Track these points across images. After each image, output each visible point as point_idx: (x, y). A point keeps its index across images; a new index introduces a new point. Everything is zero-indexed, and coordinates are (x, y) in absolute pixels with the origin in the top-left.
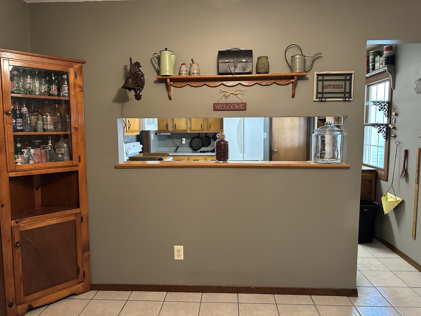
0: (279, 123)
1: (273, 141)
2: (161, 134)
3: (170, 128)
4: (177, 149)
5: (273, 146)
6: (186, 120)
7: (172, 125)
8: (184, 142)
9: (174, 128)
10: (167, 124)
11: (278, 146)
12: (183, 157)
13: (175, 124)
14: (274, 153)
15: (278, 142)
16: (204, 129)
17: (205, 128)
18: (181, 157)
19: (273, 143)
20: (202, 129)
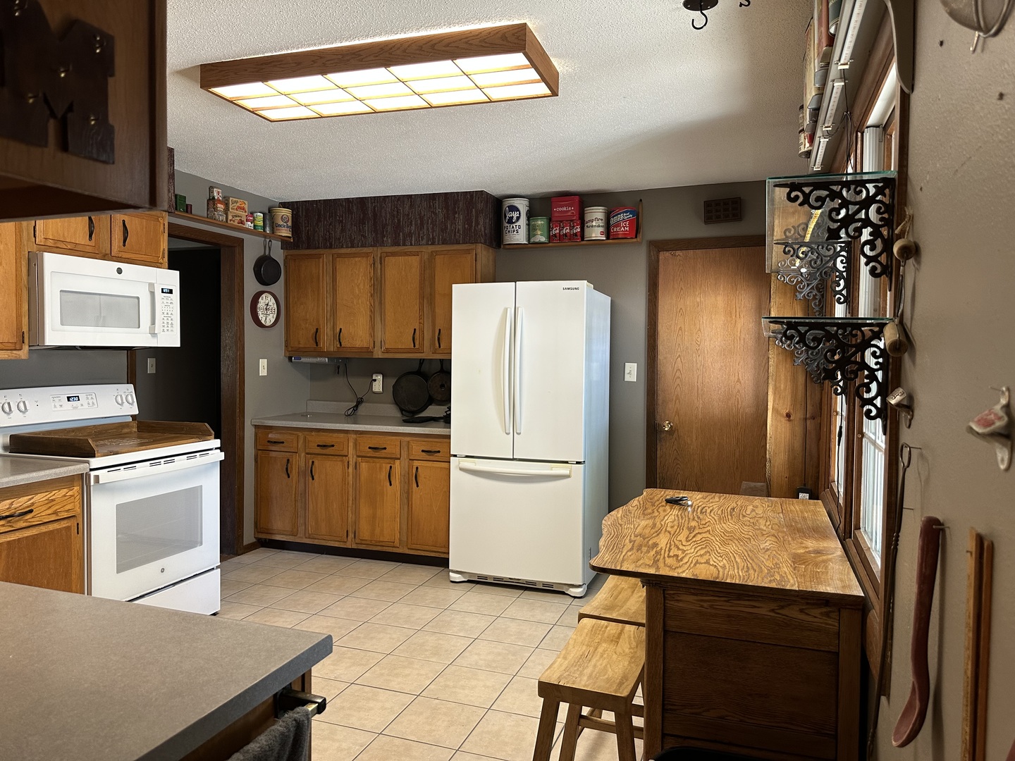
0: (680, 329)
1: (659, 392)
2: (303, 360)
3: (327, 343)
4: (356, 408)
5: (660, 409)
6: (369, 319)
7: (330, 333)
8: (378, 386)
9: (335, 341)
10: (317, 329)
11: (677, 413)
12: (342, 435)
13: (338, 330)
14: (663, 435)
15: (677, 398)
16: (422, 345)
17: (427, 343)
18: (335, 435)
19: (660, 402)
20: (417, 346)
